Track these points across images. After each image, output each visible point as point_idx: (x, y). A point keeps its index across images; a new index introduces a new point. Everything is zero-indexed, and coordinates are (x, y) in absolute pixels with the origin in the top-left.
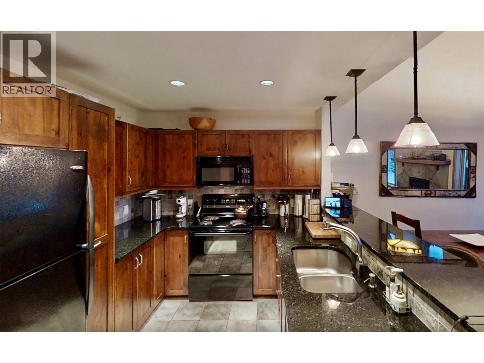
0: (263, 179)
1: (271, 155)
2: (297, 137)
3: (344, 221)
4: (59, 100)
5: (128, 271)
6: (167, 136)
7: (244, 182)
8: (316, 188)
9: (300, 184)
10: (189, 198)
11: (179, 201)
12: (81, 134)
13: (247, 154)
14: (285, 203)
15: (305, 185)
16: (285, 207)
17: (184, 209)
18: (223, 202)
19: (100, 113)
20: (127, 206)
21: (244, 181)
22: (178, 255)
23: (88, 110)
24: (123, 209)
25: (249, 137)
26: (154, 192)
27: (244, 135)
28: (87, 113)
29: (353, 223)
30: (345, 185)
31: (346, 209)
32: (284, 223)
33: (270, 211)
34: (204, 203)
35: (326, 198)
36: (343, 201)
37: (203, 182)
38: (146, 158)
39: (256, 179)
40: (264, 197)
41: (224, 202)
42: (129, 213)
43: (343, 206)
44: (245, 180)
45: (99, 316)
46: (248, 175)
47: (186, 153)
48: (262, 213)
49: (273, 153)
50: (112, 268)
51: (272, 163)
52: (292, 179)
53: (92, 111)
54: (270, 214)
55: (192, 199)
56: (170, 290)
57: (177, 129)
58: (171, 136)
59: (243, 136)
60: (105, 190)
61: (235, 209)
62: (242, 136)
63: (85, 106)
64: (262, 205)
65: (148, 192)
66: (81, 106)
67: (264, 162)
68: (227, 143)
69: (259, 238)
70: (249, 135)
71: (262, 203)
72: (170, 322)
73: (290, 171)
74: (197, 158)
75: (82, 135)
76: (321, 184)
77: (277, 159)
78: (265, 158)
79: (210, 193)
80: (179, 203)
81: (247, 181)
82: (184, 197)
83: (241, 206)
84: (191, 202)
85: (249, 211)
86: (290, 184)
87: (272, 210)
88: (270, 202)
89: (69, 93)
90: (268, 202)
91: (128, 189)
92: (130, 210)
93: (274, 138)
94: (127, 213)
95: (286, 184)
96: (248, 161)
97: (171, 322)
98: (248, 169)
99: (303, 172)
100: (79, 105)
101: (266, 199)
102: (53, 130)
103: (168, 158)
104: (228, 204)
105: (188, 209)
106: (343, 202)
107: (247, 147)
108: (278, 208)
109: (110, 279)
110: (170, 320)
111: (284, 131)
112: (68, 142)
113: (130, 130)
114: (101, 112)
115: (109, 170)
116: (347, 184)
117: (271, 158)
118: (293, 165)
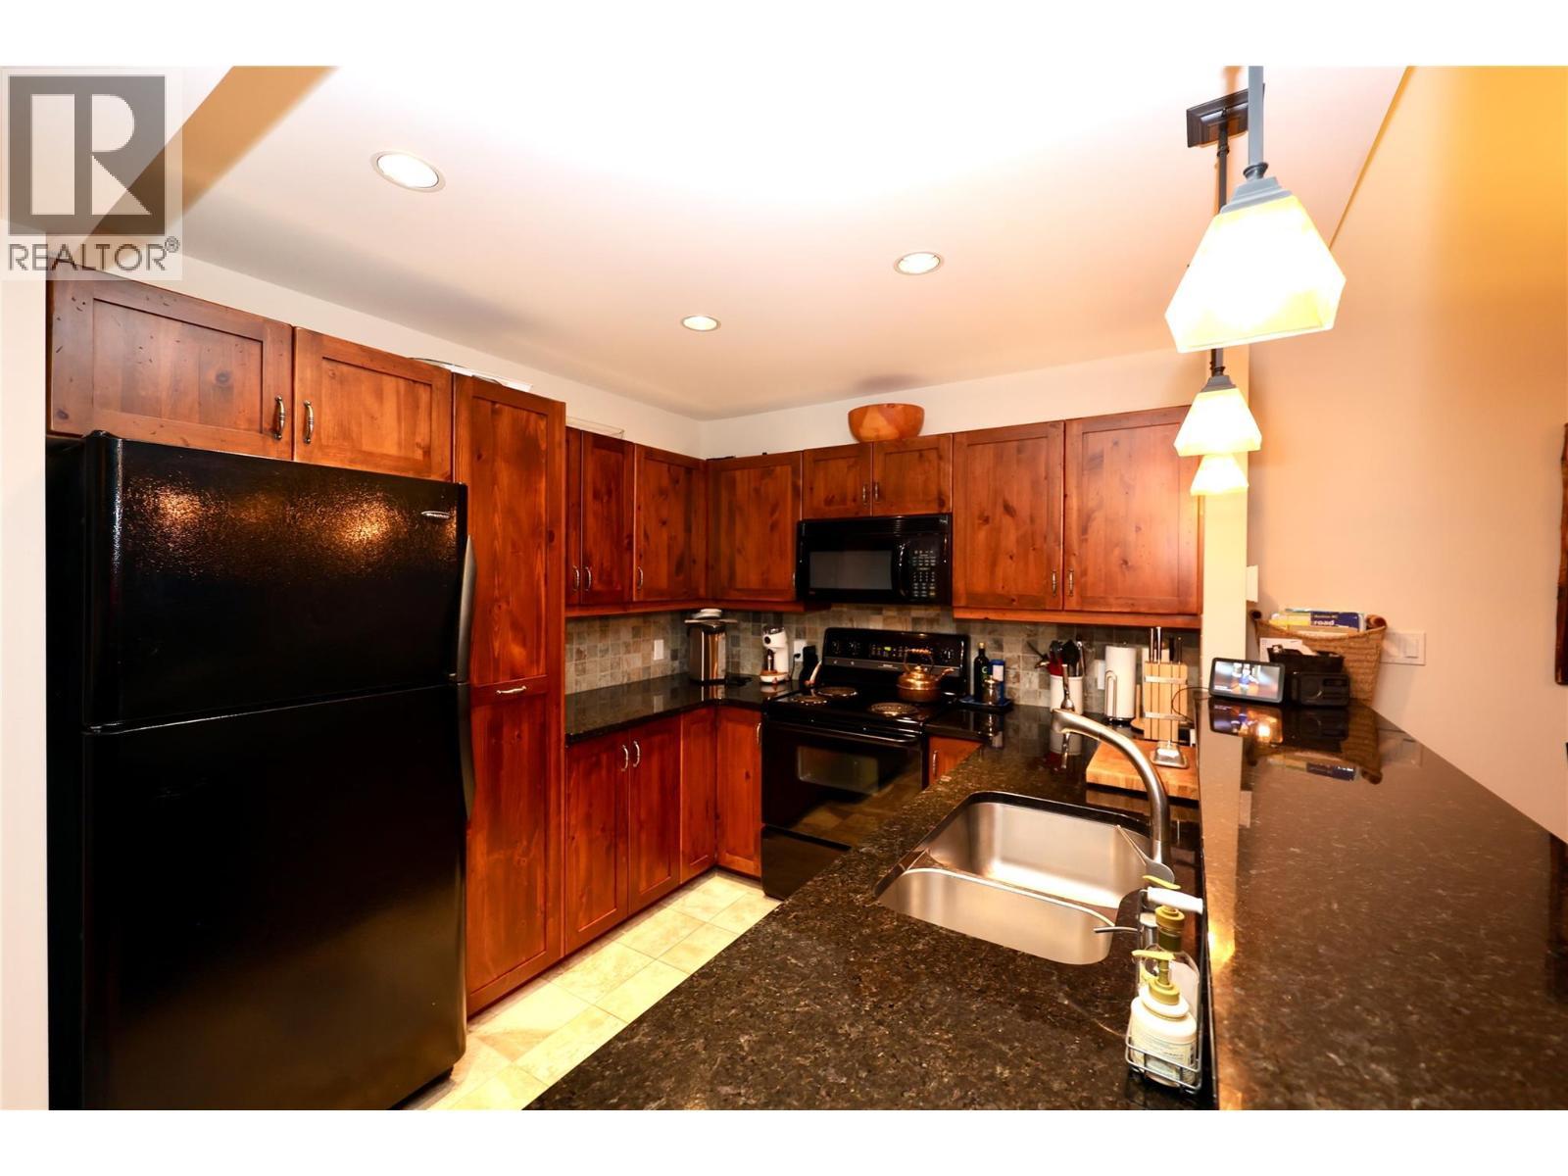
0: (980, 585)
1: (1009, 510)
2: (1099, 442)
3: (1331, 768)
4: (430, 385)
5: (604, 772)
6: (738, 473)
7: (920, 594)
8: (1180, 622)
9: (1110, 605)
10: (798, 636)
11: (768, 641)
12: (479, 457)
13: (932, 510)
14: (1066, 673)
15: (1135, 609)
16: (1066, 685)
17: (781, 664)
18: (876, 651)
19: (525, 413)
20: (662, 642)
21: (920, 590)
22: (744, 771)
23: (497, 406)
24: (650, 647)
25: (940, 458)
26: (709, 612)
27: (925, 453)
28: (494, 412)
29: (1376, 780)
30: (1337, 622)
31: (1311, 713)
32: (1061, 741)
33: (1021, 694)
34: (828, 650)
35: (1218, 664)
36: (1298, 678)
37: (812, 589)
38: (688, 530)
39: (959, 584)
40: (1000, 647)
41: (879, 654)
42: (666, 658)
43: (1294, 696)
44: (920, 586)
45: (525, 843)
46: (930, 572)
47: (776, 515)
48: (985, 695)
49: (1014, 502)
50: (558, 754)
51: (1010, 539)
52: (1082, 589)
53: (507, 408)
54: (1022, 702)
55: (805, 638)
56: (727, 855)
57: (765, 454)
58: (746, 471)
59: (921, 456)
60: (539, 579)
61: (901, 673)
62: (917, 455)
63: (490, 398)
64: (990, 672)
65: (697, 611)
66: (479, 398)
67: (982, 535)
68: (876, 480)
69: (947, 761)
70: (937, 449)
71: (990, 665)
72: (705, 923)
73: (1074, 561)
74: (799, 524)
75: (484, 457)
76: (1202, 612)
77: (1028, 521)
78: (986, 520)
79: (846, 625)
80: (769, 646)
81: (928, 590)
82: (780, 631)
83: (918, 668)
84: (799, 646)
85: (938, 684)
86: (1073, 603)
87: (1027, 692)
88: (1022, 664)
89: (453, 373)
90: (1015, 666)
91: (638, 596)
92: (669, 652)
93: (1019, 451)
94: (661, 657)
95: (1058, 603)
96: (933, 528)
97: (707, 925)
98: (929, 555)
99: (1126, 562)
100: (474, 397)
101: (1006, 655)
102: (419, 445)
103: (739, 529)
104: (889, 659)
105: (792, 665)
106: (1295, 682)
107: (933, 489)
108: (1047, 685)
109: (553, 775)
110: (706, 920)
111: (1054, 424)
112: (449, 468)
113: (643, 459)
114: (528, 411)
115: (551, 536)
116: (1349, 619)
117: (1007, 520)
118: (1086, 540)
